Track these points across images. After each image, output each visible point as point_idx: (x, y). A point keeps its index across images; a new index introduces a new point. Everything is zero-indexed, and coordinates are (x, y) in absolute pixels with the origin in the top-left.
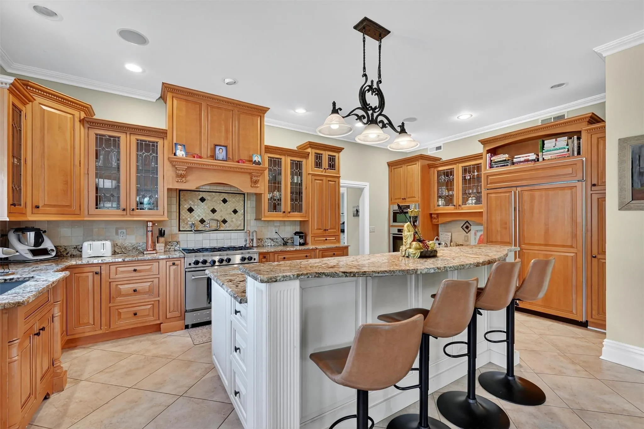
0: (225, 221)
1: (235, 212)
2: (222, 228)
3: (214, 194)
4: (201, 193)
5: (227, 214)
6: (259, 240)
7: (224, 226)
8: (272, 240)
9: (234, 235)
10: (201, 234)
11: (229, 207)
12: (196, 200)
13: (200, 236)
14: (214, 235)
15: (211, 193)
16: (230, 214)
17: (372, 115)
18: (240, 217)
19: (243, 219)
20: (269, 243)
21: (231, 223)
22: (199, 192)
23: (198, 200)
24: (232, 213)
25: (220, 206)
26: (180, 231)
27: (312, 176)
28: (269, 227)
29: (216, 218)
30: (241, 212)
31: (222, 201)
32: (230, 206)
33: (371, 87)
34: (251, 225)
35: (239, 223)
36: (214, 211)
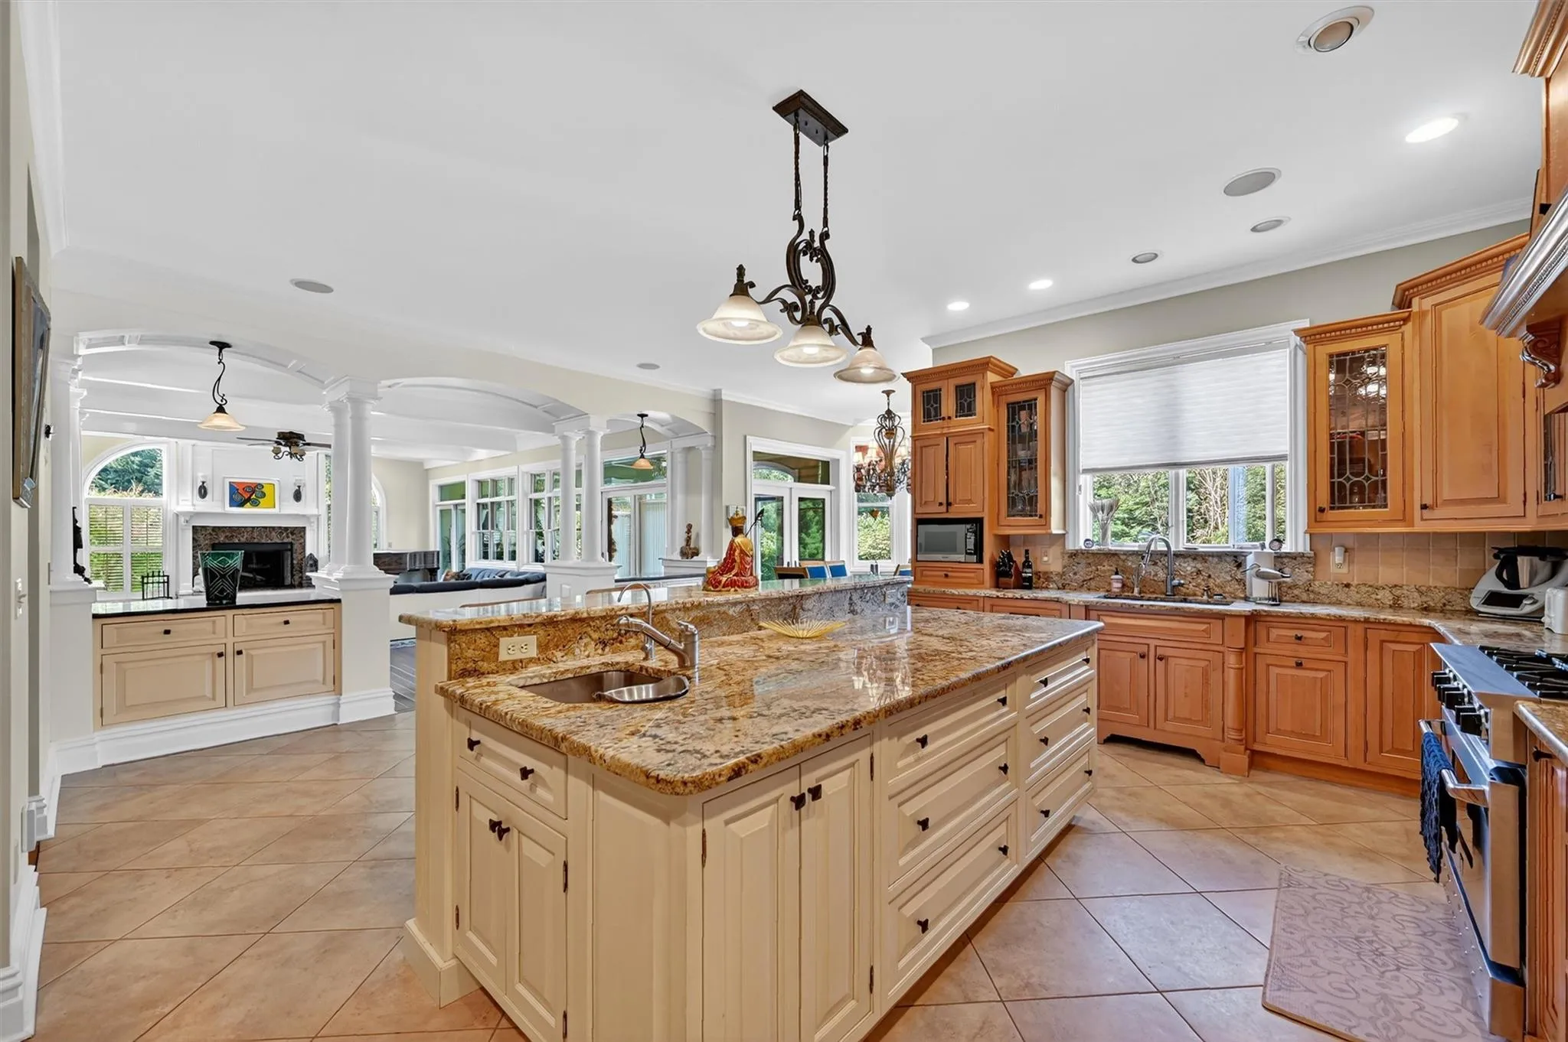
17: (812, 302)
33: (809, 244)
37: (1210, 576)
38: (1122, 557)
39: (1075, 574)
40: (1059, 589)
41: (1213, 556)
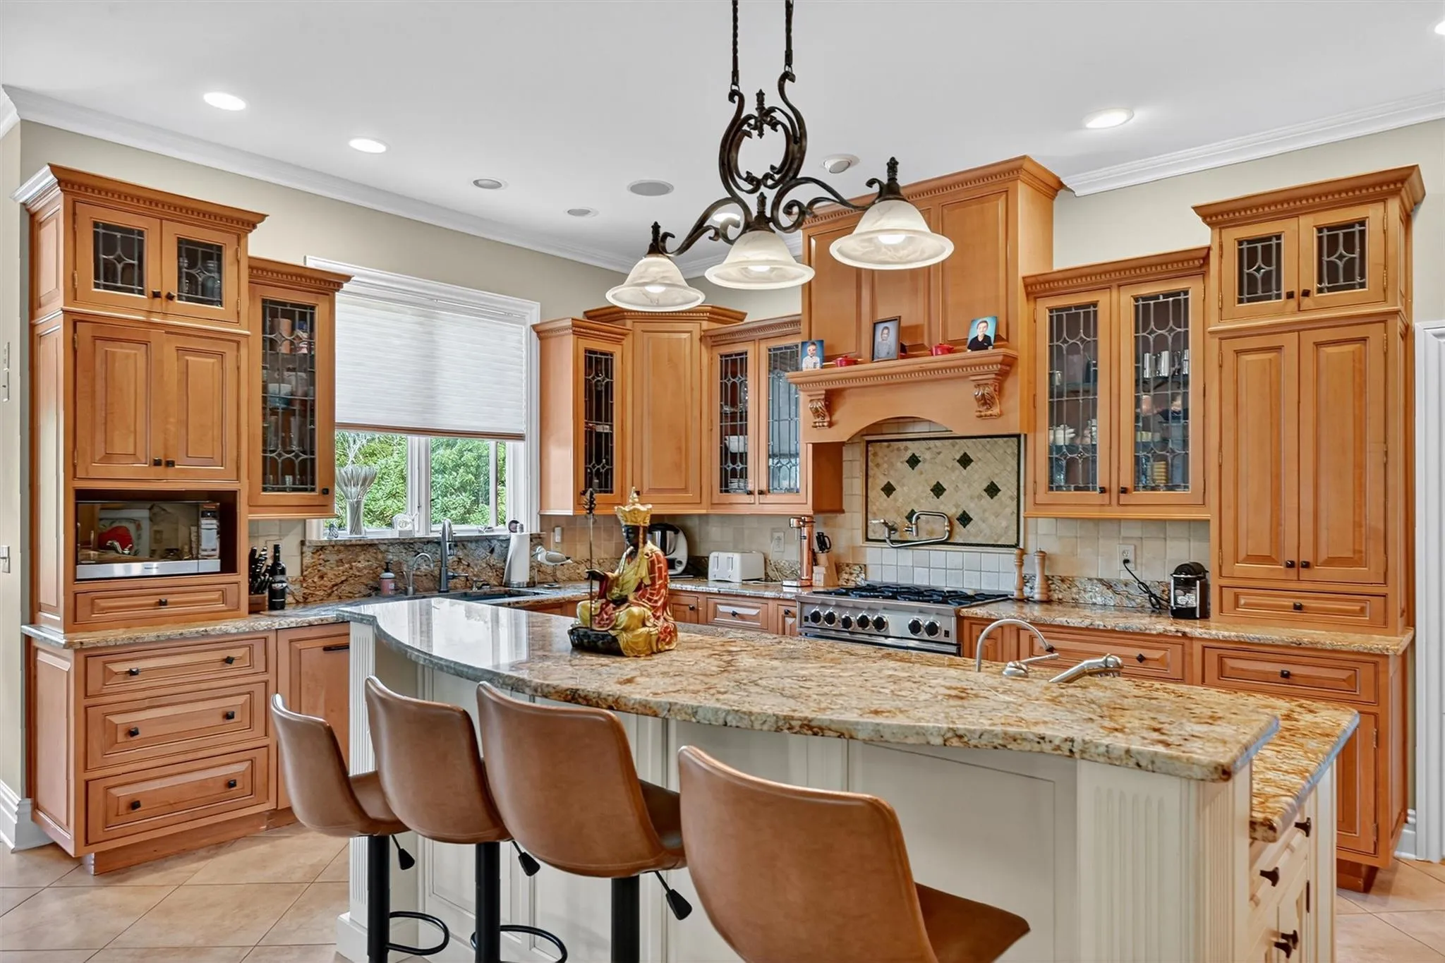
0: (965, 519)
1: (992, 490)
2: (957, 537)
3: (938, 443)
4: (909, 444)
5: (972, 498)
6: (1063, 581)
7: (961, 534)
8: (1109, 586)
9: (992, 559)
10: (910, 551)
11: (976, 476)
12: (899, 464)
13: (907, 557)
14: (939, 556)
15: (932, 443)
16: (980, 497)
18: (1006, 506)
19: (1016, 511)
20: (1098, 595)
21: (983, 526)
22: (904, 443)
23: (902, 462)
24: (985, 494)
25: (952, 477)
26: (868, 540)
27: (1221, 339)
28: (1101, 541)
29: (942, 509)
30: (1007, 491)
31: (958, 461)
32: (978, 476)
34: (1039, 532)
35: (1004, 524)
36: (938, 490)
37: (468, 565)
38: (383, 548)
39: (322, 577)
40: (298, 602)
41: (471, 542)
